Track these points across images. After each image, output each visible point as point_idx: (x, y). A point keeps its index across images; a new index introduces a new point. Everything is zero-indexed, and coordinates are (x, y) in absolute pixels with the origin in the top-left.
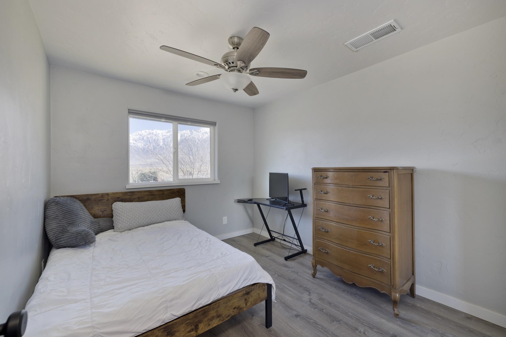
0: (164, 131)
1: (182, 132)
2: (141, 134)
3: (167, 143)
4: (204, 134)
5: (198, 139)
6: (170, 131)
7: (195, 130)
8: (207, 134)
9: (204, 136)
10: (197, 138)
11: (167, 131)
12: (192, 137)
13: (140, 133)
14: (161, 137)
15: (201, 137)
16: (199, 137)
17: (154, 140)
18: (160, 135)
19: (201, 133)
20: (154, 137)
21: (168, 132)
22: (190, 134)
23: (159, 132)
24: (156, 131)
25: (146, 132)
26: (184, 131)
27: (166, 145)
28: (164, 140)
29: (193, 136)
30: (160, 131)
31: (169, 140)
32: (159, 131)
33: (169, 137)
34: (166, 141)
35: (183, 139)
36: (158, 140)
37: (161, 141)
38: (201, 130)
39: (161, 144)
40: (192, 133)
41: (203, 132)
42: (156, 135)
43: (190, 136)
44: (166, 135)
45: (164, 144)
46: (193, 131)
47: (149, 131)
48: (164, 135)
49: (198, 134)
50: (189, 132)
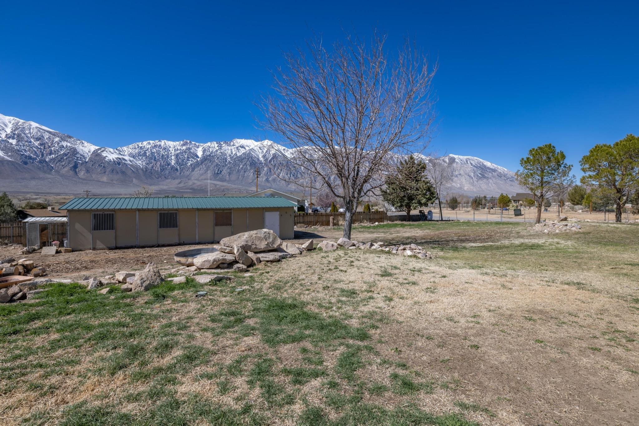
0: (178, 143)
1: (205, 145)
2: (141, 147)
3: (183, 161)
4: (239, 148)
5: (230, 156)
6: (187, 142)
7: (225, 143)
8: (243, 149)
9: (239, 151)
10: (228, 155)
11: (182, 142)
12: (221, 153)
13: (140, 145)
14: (173, 152)
15: (234, 153)
16: (232, 153)
17: (163, 155)
18: (171, 149)
19: (234, 147)
20: (162, 152)
21: (183, 145)
22: (217, 148)
23: (171, 144)
24: (165, 142)
25: (149, 143)
26: (209, 144)
27: (180, 165)
28: (177, 156)
29: (222, 151)
30: (172, 142)
31: (186, 156)
32: (170, 142)
33: (185, 152)
34: (180, 158)
35: (207, 156)
36: (168, 157)
37: (173, 157)
38: (235, 142)
39: (173, 162)
40: (220, 147)
41: (237, 145)
42: (165, 149)
43: (217, 151)
44: (180, 149)
45: (177, 162)
46: (222, 143)
47: (153, 142)
48: (178, 149)
49: (230, 148)
50: (216, 145)
